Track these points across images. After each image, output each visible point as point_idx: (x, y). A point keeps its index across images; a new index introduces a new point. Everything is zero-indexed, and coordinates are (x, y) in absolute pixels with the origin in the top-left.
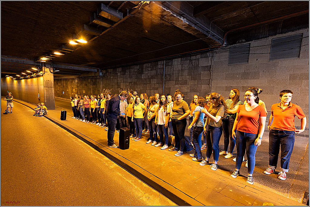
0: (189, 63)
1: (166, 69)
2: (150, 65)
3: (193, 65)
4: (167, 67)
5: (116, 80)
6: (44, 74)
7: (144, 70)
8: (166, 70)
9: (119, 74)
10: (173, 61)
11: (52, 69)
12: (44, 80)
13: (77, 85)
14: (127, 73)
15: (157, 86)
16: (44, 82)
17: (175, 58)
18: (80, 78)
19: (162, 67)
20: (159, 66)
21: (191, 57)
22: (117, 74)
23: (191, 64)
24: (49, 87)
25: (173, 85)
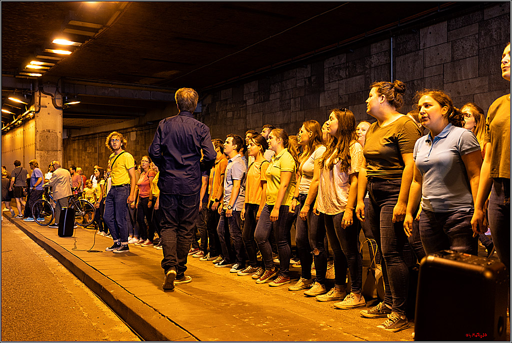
0: (479, 33)
1: (397, 67)
2: (343, 61)
3: (495, 37)
4: (402, 58)
5: (242, 120)
6: (39, 111)
7: (326, 79)
8: (398, 69)
9: (250, 102)
10: (422, 35)
11: (60, 96)
12: (36, 128)
13: (136, 148)
14: (275, 97)
16: (38, 136)
17: (428, 25)
18: (142, 126)
19: (383, 60)
20: (374, 60)
21: (485, 11)
22: (245, 102)
23: (486, 34)
24: (48, 151)
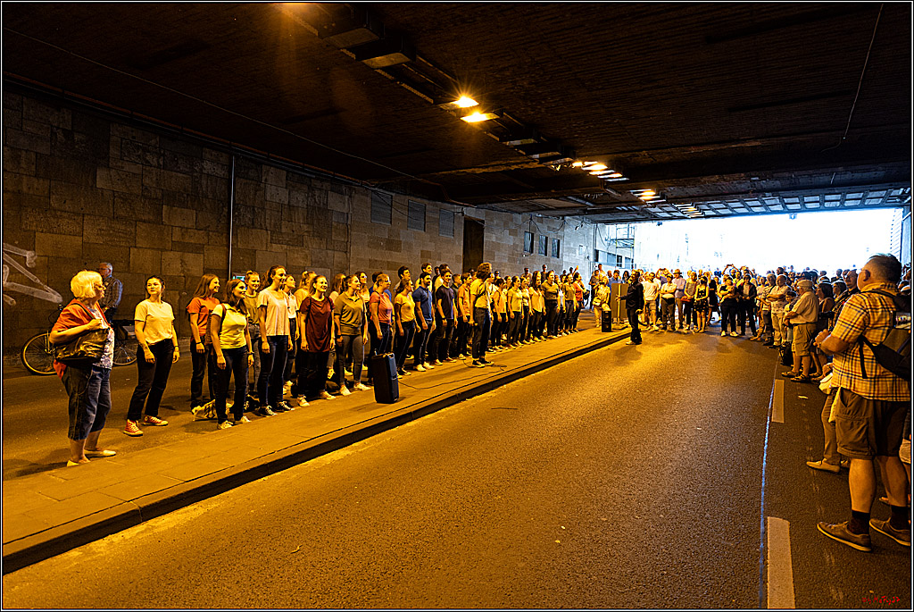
0: (308, 194)
2: (153, 143)
3: (317, 201)
4: (243, 181)
8: (238, 189)
10: (264, 170)
15: (195, 238)
17: (271, 165)
19: (221, 172)
20: (208, 166)
21: (312, 180)
23: (312, 197)
25: (264, 242)
